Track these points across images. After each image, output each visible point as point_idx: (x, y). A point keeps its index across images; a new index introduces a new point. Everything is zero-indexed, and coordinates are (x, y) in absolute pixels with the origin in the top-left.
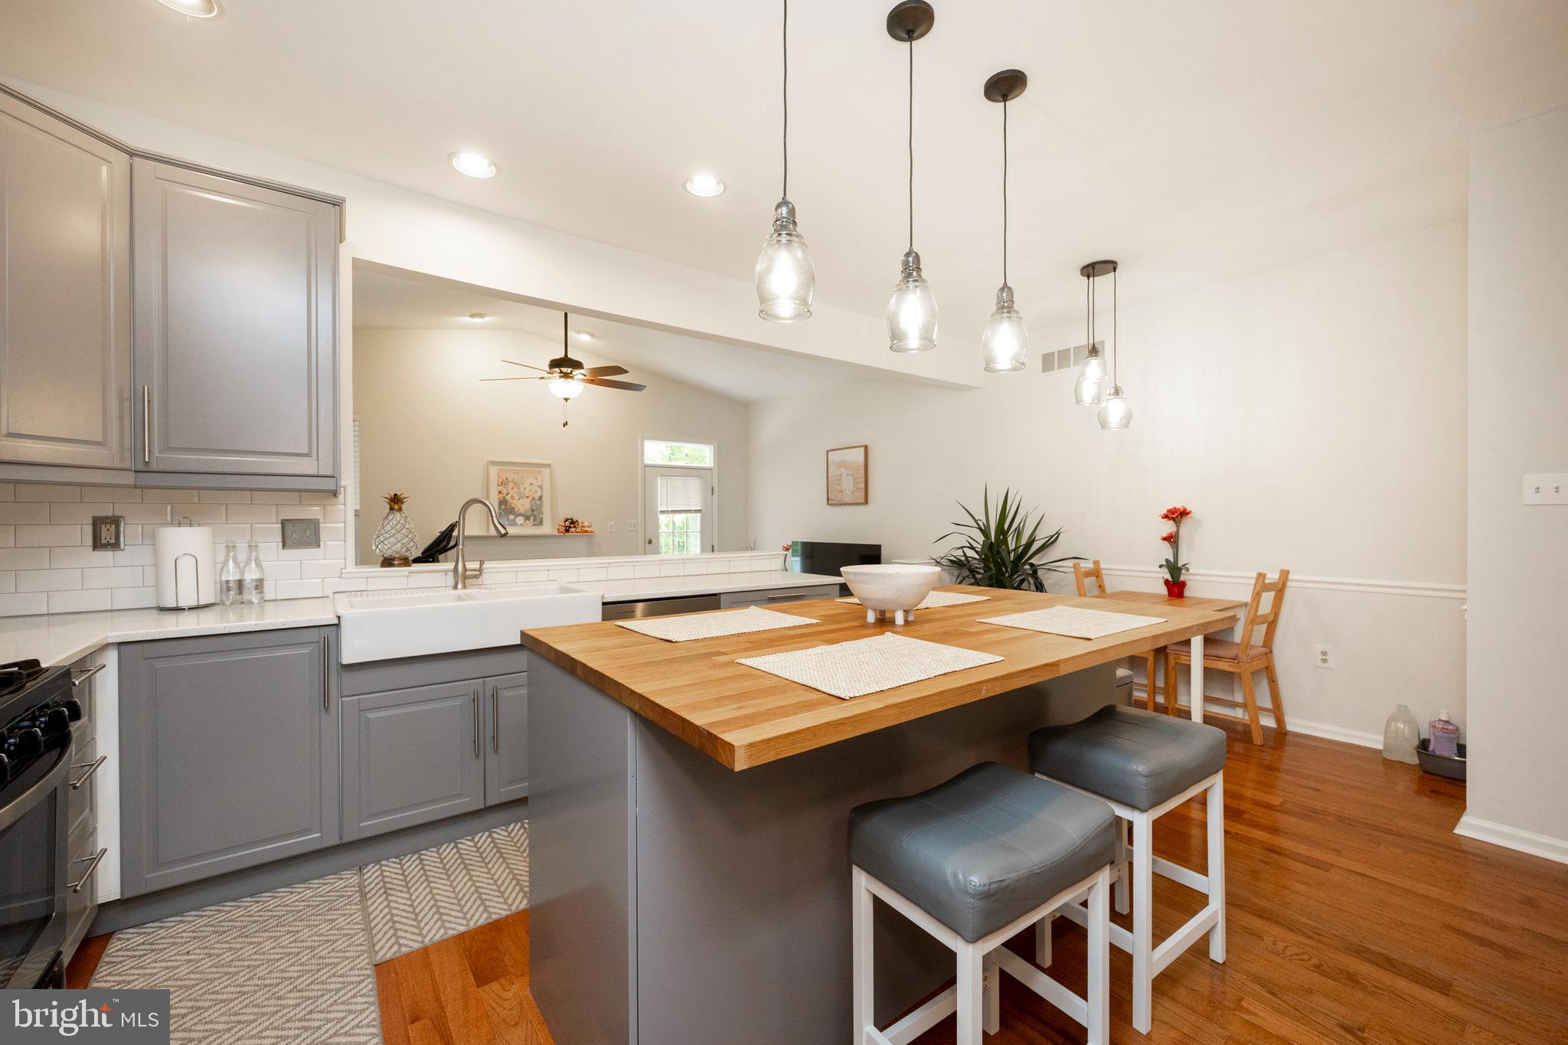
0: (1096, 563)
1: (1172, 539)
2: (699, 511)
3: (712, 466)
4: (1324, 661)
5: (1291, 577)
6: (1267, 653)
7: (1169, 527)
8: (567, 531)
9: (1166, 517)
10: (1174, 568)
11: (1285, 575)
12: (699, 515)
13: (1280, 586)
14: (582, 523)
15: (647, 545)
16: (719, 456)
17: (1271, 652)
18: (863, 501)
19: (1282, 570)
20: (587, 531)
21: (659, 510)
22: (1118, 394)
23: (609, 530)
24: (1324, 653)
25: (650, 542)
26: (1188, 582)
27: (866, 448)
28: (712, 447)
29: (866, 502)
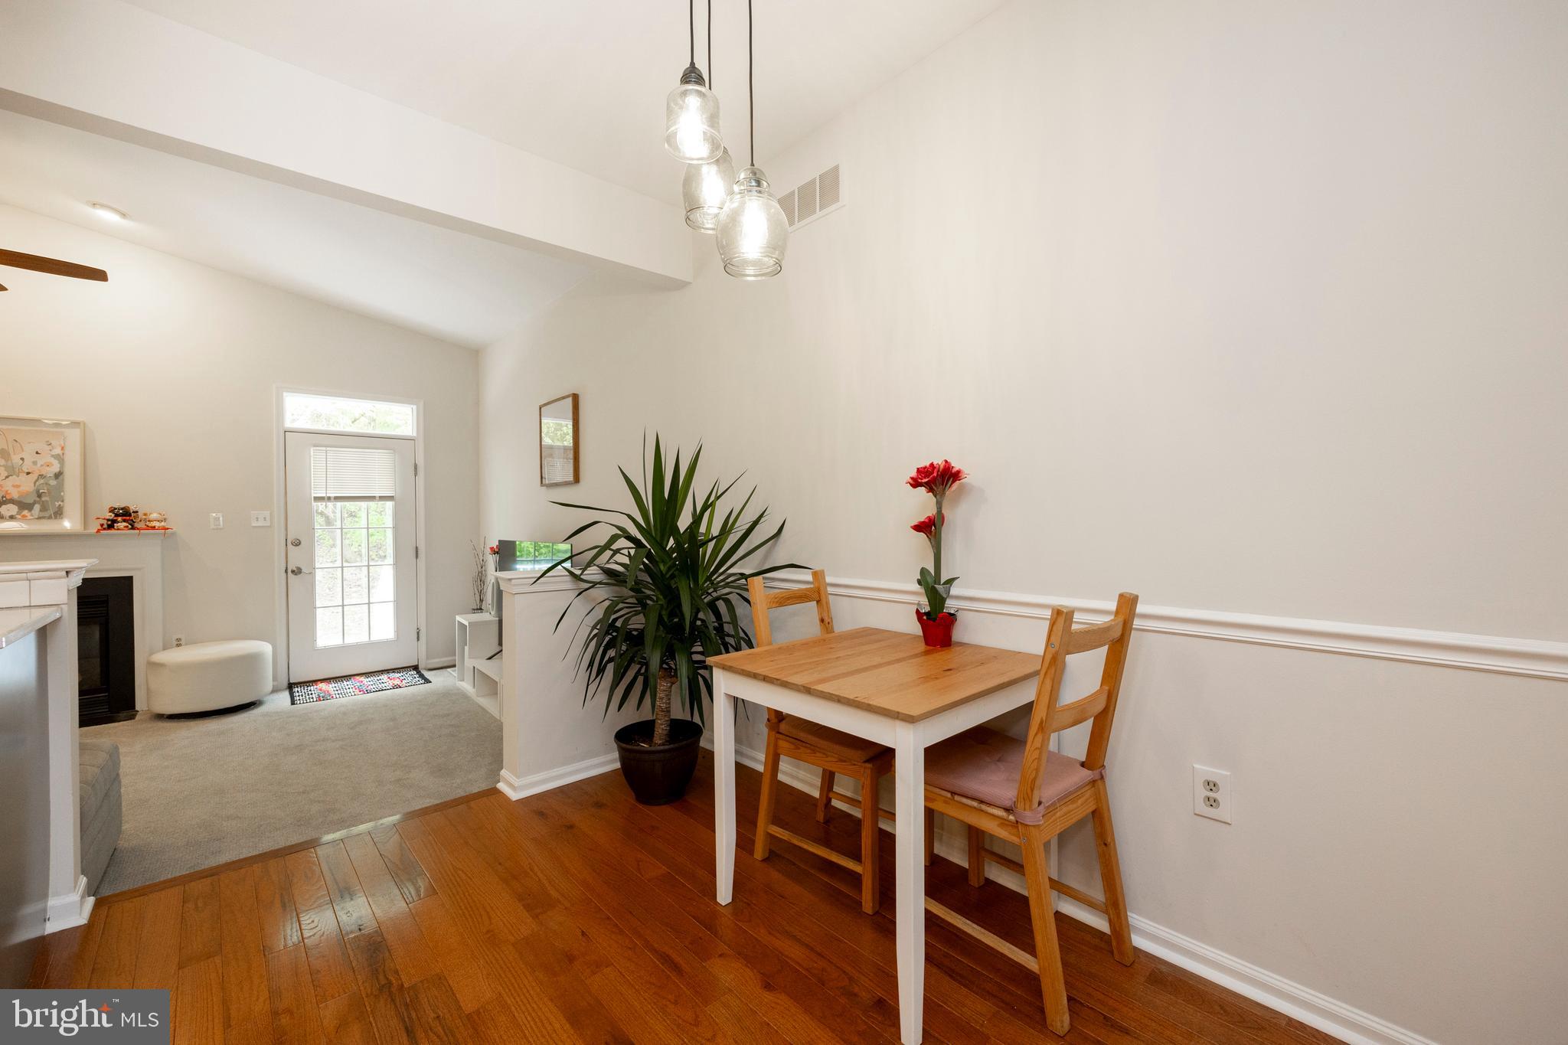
0: (818, 575)
1: (929, 527)
2: (391, 498)
3: (415, 435)
4: (1212, 802)
5: (1140, 608)
6: (1093, 782)
7: (922, 503)
8: (110, 527)
9: (915, 483)
10: (934, 586)
11: (1128, 604)
12: (389, 504)
13: (1117, 633)
14: (145, 515)
15: (290, 546)
16: (426, 420)
17: (1102, 778)
18: (571, 478)
19: (1121, 596)
20: (153, 528)
21: (313, 495)
22: (759, 183)
23: (212, 527)
24: (1211, 785)
25: (298, 543)
26: (959, 615)
27: (576, 398)
28: (415, 407)
29: (577, 479)
